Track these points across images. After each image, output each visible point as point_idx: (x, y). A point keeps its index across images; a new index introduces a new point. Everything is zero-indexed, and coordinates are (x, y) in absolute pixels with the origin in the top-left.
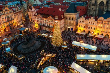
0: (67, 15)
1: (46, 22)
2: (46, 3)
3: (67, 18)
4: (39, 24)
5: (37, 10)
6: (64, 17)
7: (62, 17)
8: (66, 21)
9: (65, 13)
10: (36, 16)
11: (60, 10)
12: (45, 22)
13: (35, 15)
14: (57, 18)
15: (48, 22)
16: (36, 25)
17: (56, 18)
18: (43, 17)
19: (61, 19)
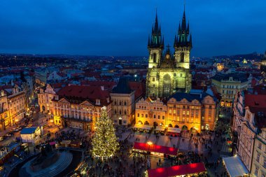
0: (116, 98)
1: (78, 111)
2: (70, 78)
3: (115, 103)
4: (62, 117)
5: (58, 90)
6: (111, 101)
7: (108, 101)
8: (115, 107)
9: (111, 94)
10: (57, 101)
11: (103, 88)
12: (76, 112)
13: (53, 100)
14: (99, 104)
15: (82, 111)
16: (55, 119)
17: (97, 104)
18: (72, 103)
19: (107, 105)
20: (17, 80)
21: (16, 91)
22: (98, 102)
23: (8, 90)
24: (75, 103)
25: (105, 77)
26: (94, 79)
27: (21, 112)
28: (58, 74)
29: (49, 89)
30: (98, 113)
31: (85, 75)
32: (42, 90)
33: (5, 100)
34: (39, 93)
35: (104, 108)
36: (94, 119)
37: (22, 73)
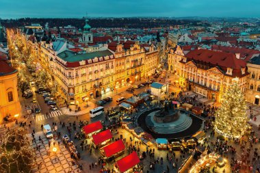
0: (256, 70)
1: (204, 77)
2: (200, 41)
3: (253, 76)
4: (187, 80)
5: (186, 52)
6: (247, 73)
7: (243, 73)
8: (252, 81)
9: (248, 65)
10: (184, 63)
11: (238, 56)
12: (202, 77)
13: (181, 61)
14: (231, 74)
15: (208, 78)
16: (180, 81)
17: (227, 73)
18: (199, 67)
19: (241, 76)
20: (154, 40)
21: (151, 50)
22: (230, 72)
23: (147, 48)
24: (202, 68)
25: (243, 43)
26: (228, 44)
27: (154, 68)
28: (190, 36)
29: (179, 50)
30: (228, 84)
31: (218, 39)
32: (172, 51)
33: (143, 56)
34: (169, 53)
35: (237, 79)
36: (221, 89)
37: (158, 34)
